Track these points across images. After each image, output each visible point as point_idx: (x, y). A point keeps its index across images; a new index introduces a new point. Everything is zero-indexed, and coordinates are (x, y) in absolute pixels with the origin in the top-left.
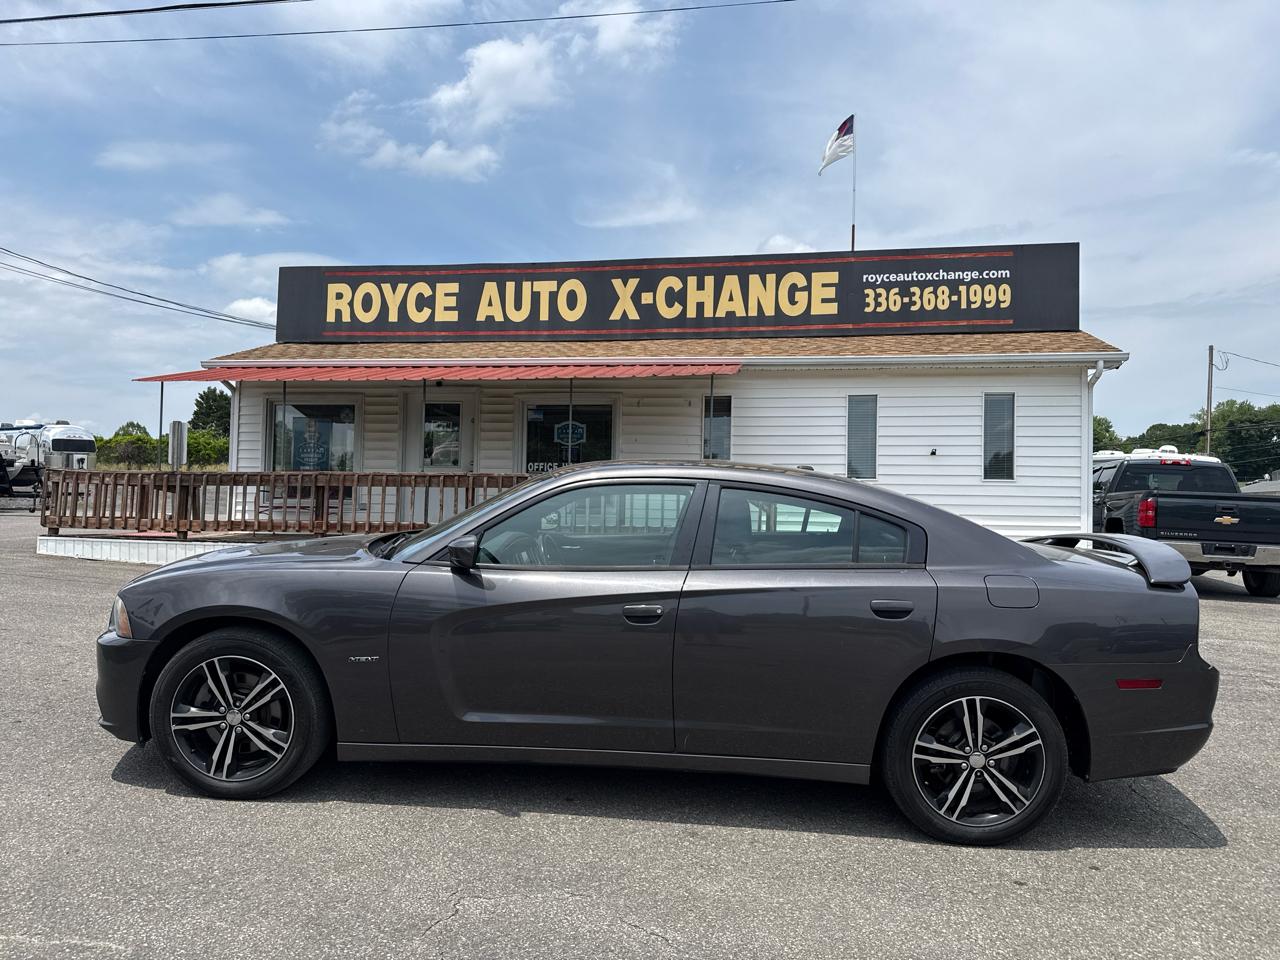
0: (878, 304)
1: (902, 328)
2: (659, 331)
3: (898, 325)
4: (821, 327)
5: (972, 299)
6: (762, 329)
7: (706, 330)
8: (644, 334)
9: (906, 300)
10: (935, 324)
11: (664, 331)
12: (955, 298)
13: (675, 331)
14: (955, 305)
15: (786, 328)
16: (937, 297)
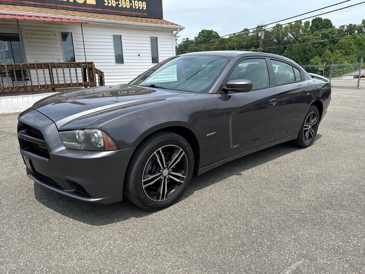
0: (109, 3)
1: (117, 13)
2: (24, 2)
3: (116, 11)
4: (91, 9)
5: (136, 5)
6: (69, 7)
7: (46, 4)
8: (17, 3)
9: (117, 3)
10: (126, 12)
11: (27, 2)
12: (131, 4)
13: (32, 3)
14: (131, 6)
15: (78, 7)
16: (126, 3)
